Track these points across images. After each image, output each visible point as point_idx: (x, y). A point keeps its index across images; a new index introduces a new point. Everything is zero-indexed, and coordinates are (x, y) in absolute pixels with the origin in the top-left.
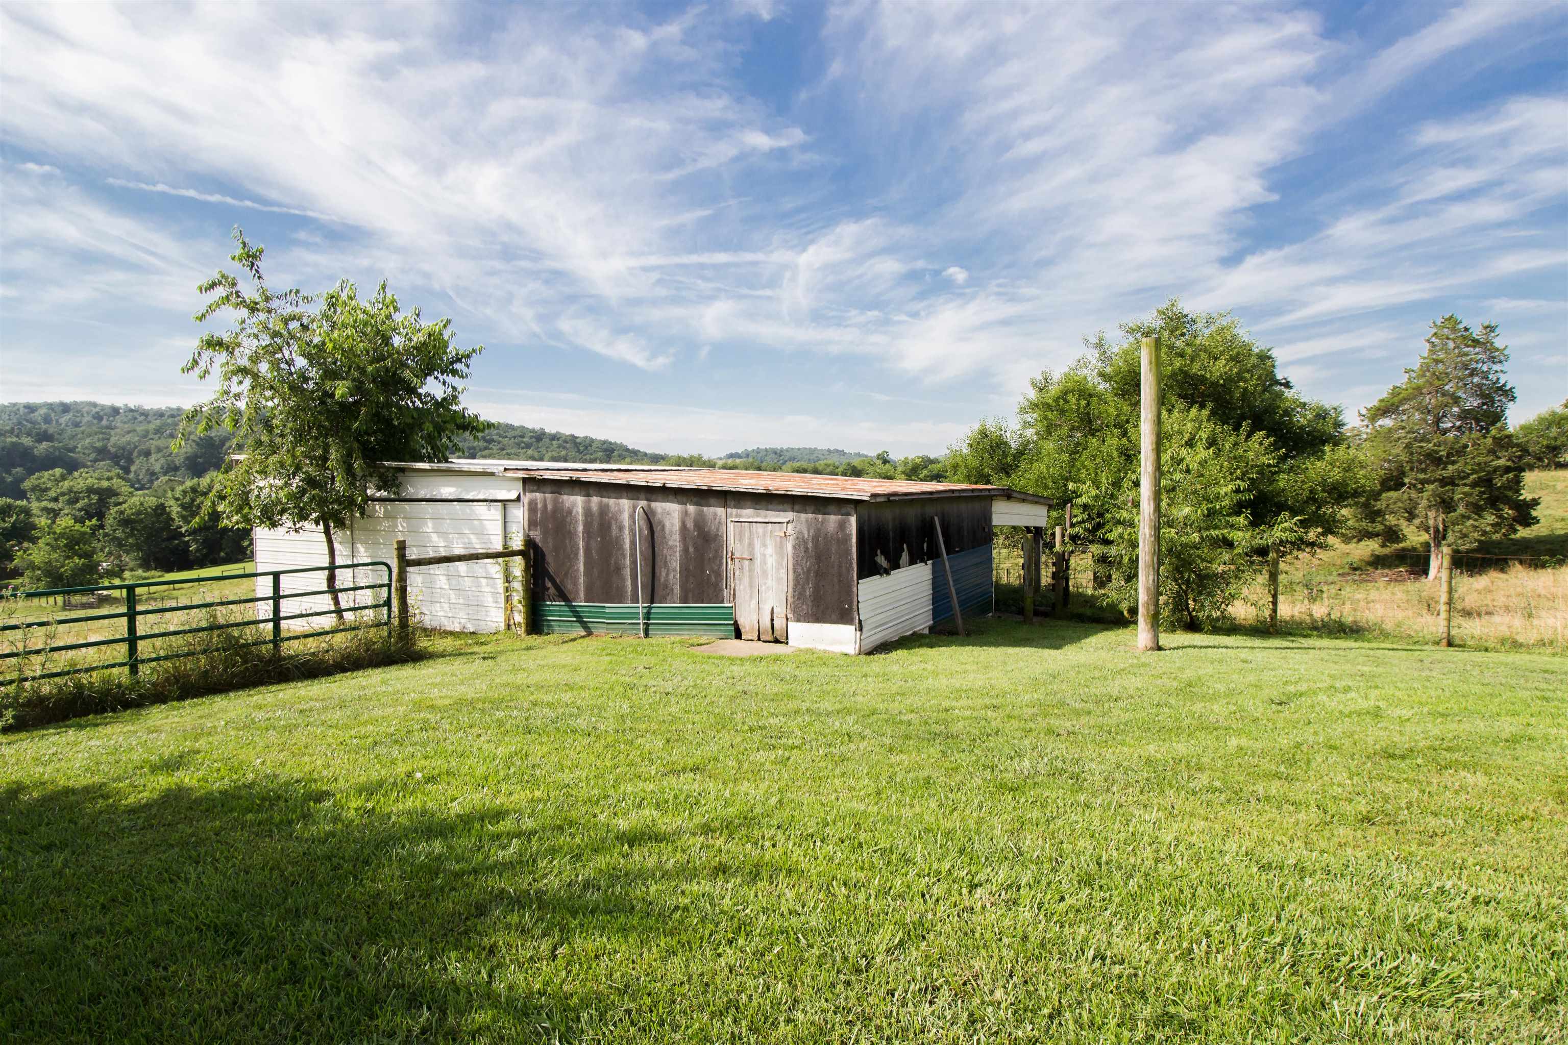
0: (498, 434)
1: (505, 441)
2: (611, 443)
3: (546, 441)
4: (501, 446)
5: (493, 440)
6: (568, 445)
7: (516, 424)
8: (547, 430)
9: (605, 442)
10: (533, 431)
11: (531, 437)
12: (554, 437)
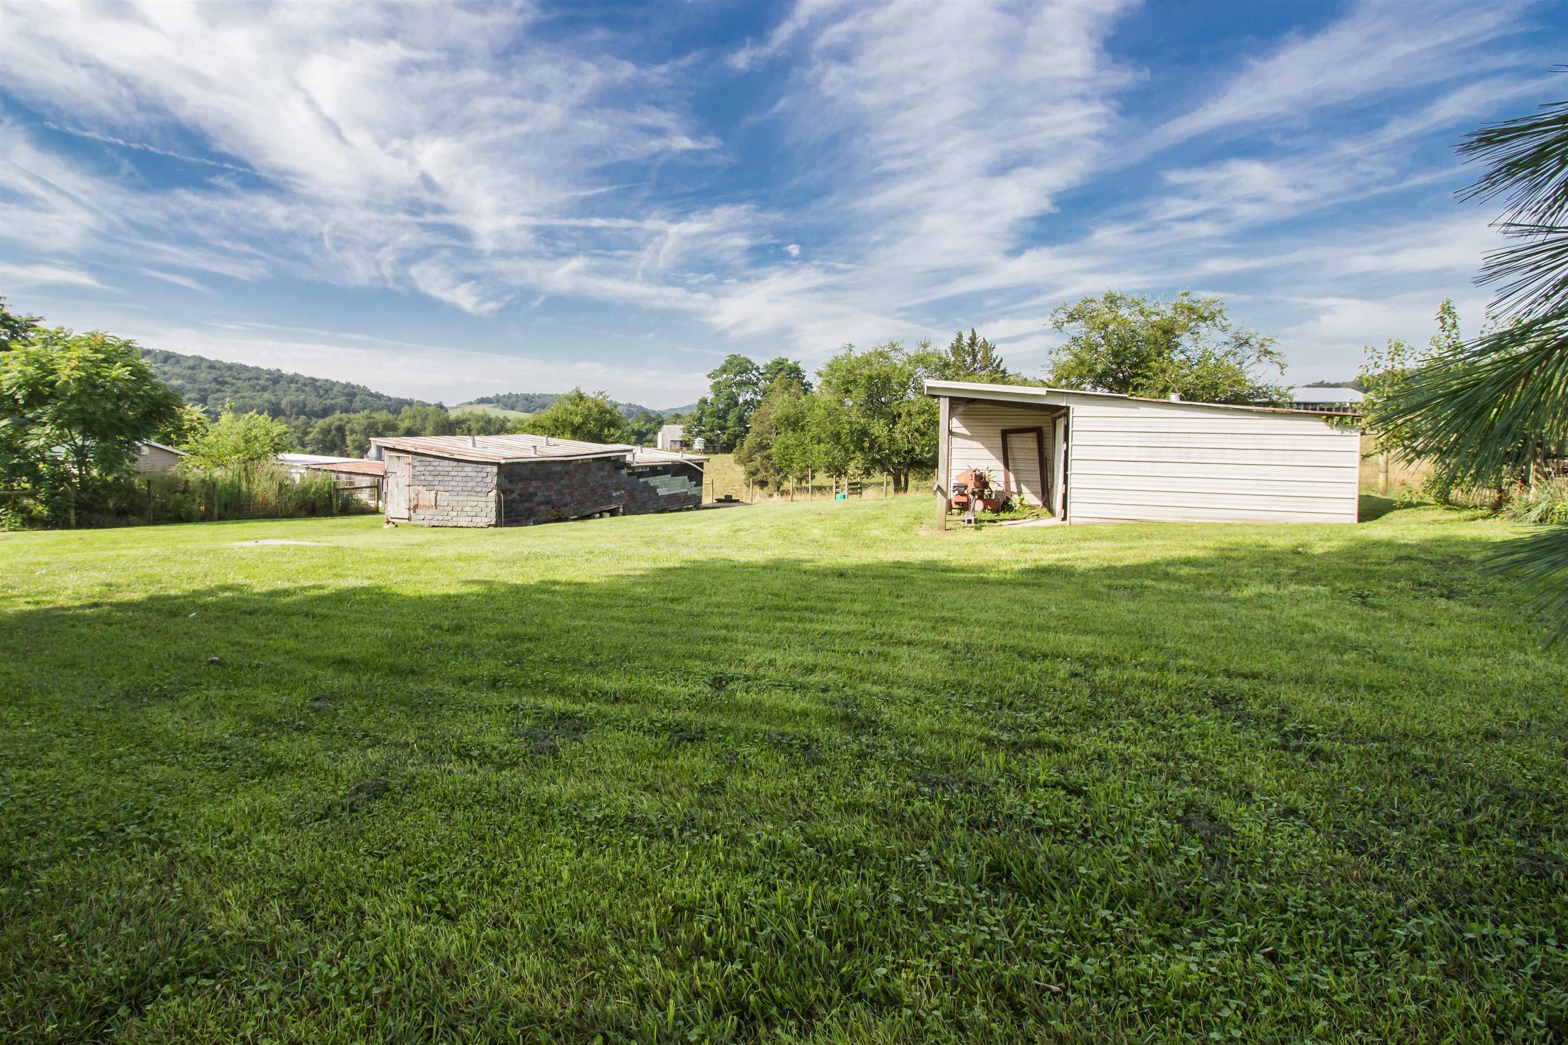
0: (231, 376)
1: (240, 383)
2: (353, 387)
3: (283, 383)
4: (234, 388)
5: (226, 383)
6: (307, 389)
7: (250, 364)
8: (284, 372)
9: (348, 385)
10: (269, 372)
11: (268, 379)
12: (293, 379)
